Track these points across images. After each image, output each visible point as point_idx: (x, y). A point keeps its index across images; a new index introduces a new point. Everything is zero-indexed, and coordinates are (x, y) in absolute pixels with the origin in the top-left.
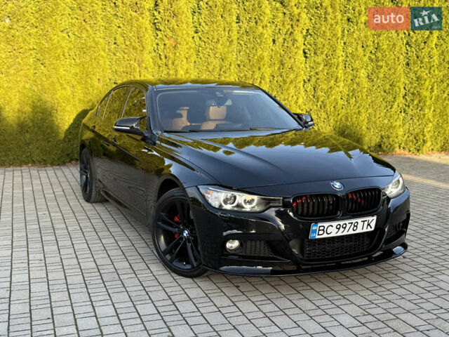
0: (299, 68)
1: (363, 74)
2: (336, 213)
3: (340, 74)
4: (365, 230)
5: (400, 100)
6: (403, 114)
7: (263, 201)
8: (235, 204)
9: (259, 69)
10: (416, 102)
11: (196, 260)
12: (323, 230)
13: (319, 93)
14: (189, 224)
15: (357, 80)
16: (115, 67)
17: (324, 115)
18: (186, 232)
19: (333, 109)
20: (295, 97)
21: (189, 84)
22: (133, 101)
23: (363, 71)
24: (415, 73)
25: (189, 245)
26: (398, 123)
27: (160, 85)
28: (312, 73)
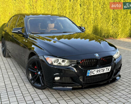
0: (78, 10)
1: (99, 12)
2: (96, 66)
3: (92, 12)
4: (107, 72)
5: (111, 21)
6: (112, 26)
7: (69, 61)
8: (58, 63)
9: (65, 10)
10: (116, 22)
11: (43, 83)
12: (92, 72)
13: (85, 19)
14: (40, 69)
15: (97, 14)
16: (15, 9)
17: (86, 26)
18: (39, 72)
19: (89, 24)
20: (77, 20)
21: (41, 15)
22: (21, 21)
23: (99, 11)
24: (116, 12)
25: (40, 77)
26: (110, 29)
27: (31, 16)
28: (83, 12)
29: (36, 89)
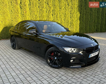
0: (51, 18)
3: (59, 19)
4: (97, 54)
6: (70, 27)
10: (72, 25)
12: (91, 55)
15: (62, 20)
18: (56, 58)
27: (37, 21)
29: (54, 69)
